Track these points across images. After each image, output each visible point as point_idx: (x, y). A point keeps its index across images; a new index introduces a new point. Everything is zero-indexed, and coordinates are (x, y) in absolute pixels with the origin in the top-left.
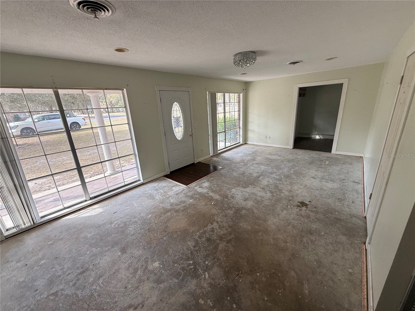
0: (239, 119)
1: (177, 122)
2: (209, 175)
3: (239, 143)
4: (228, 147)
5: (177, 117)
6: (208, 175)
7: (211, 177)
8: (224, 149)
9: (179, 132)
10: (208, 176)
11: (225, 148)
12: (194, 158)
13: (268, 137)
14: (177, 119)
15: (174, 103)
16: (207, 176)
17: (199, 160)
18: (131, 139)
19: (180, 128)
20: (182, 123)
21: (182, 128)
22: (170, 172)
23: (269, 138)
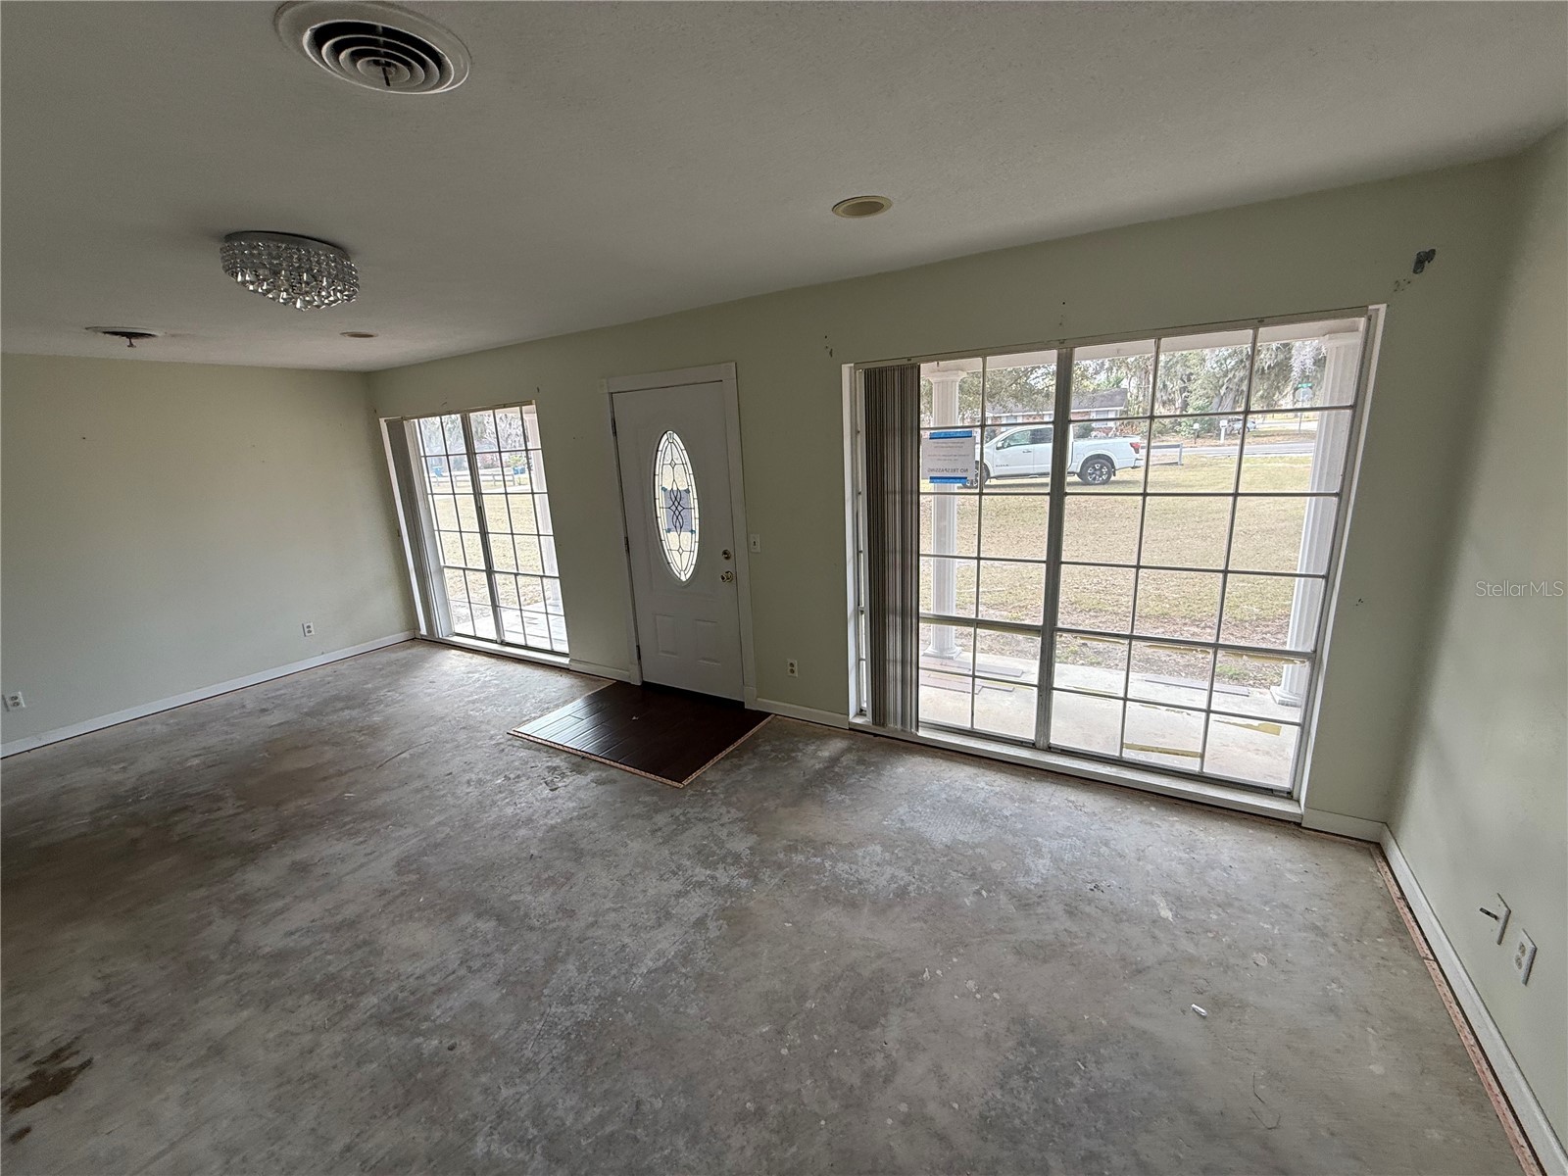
14: (676, 499)
19: (686, 536)
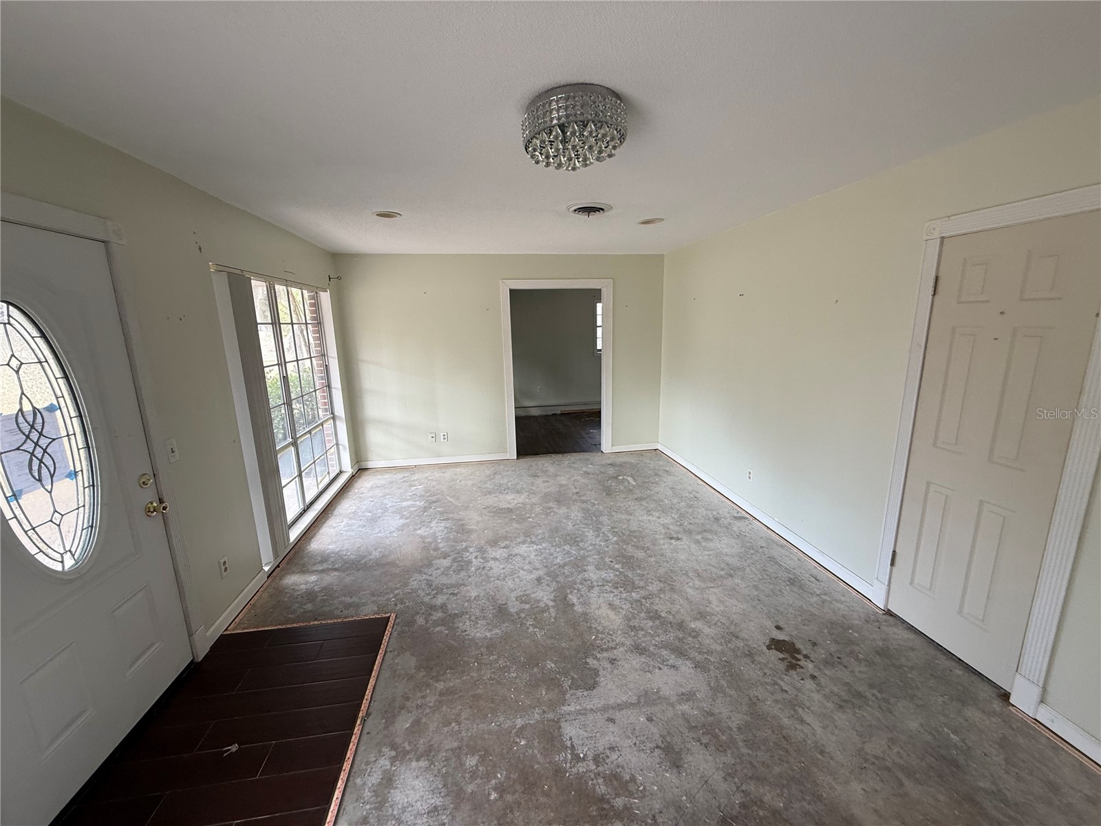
0: (329, 386)
2: (365, 703)
3: (341, 472)
4: (312, 503)
6: (364, 707)
7: (390, 715)
10: (368, 714)
13: (442, 434)
16: (364, 721)
23: (446, 437)
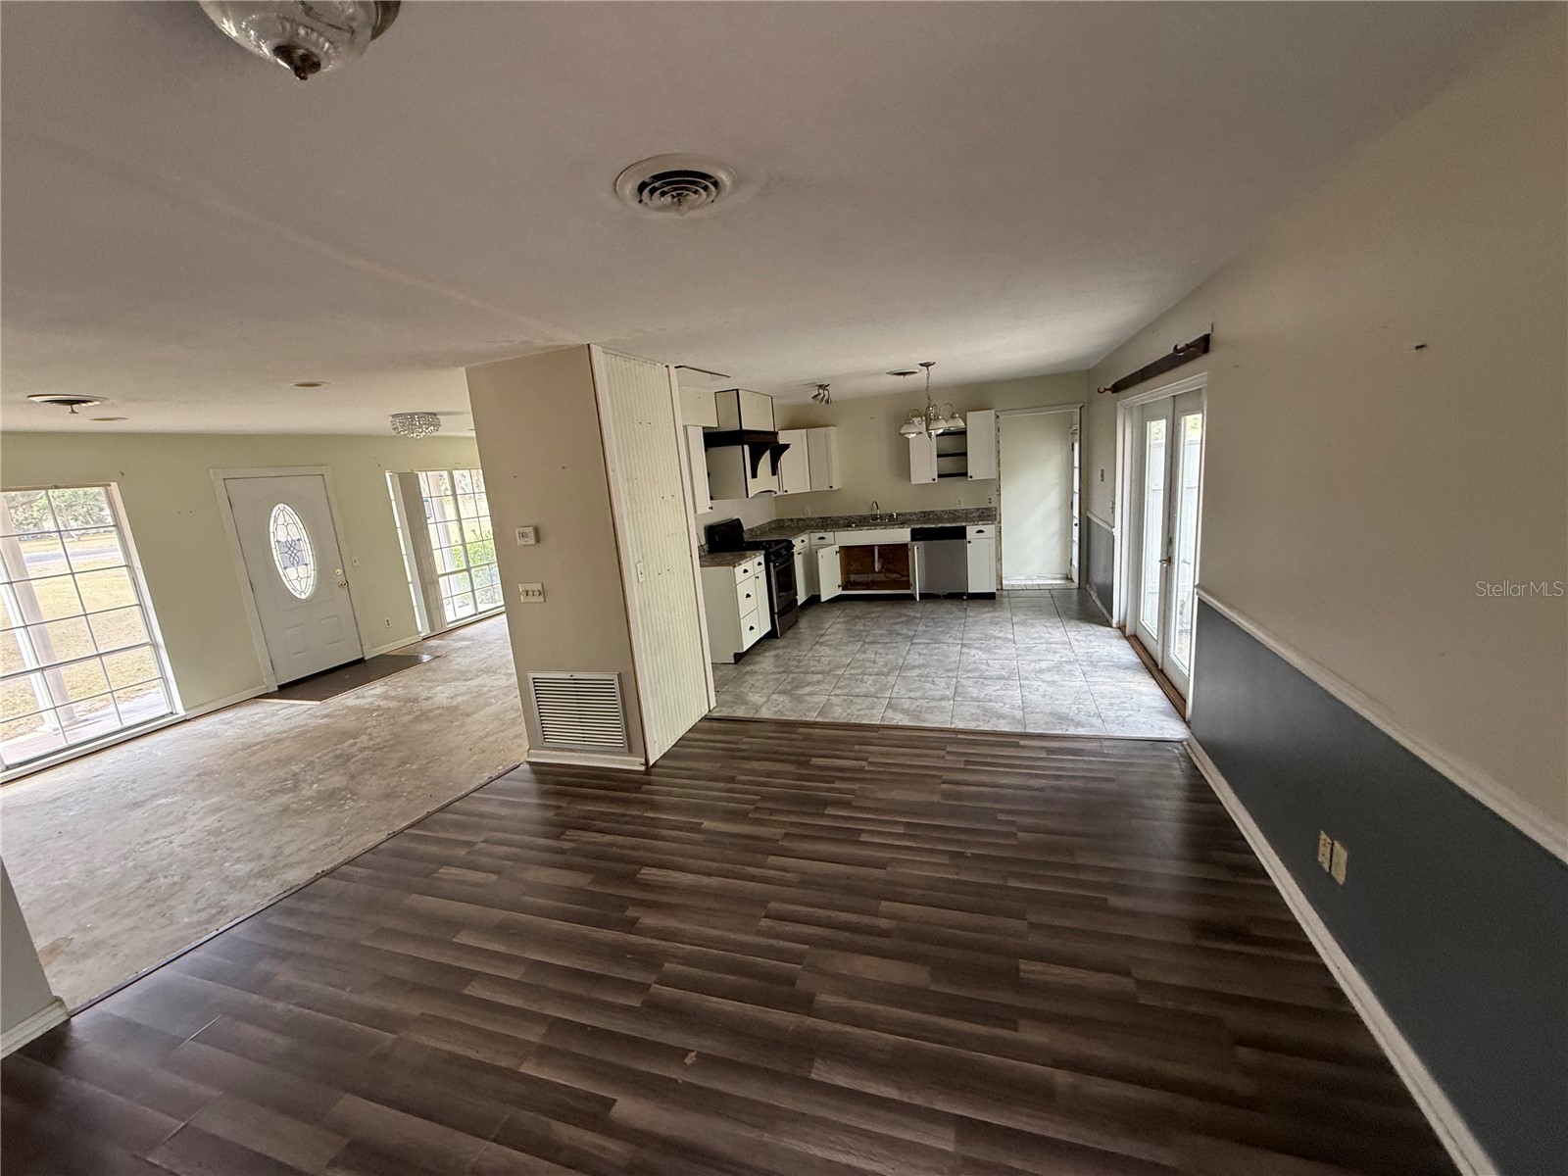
1: (290, 552)
5: (290, 539)
8: (472, 616)
9: (300, 579)
11: (476, 614)
12: (361, 645)
15: (277, 507)
17: (379, 650)
18: (140, 605)
20: (308, 554)
21: (311, 566)
22: (279, 687)
